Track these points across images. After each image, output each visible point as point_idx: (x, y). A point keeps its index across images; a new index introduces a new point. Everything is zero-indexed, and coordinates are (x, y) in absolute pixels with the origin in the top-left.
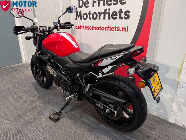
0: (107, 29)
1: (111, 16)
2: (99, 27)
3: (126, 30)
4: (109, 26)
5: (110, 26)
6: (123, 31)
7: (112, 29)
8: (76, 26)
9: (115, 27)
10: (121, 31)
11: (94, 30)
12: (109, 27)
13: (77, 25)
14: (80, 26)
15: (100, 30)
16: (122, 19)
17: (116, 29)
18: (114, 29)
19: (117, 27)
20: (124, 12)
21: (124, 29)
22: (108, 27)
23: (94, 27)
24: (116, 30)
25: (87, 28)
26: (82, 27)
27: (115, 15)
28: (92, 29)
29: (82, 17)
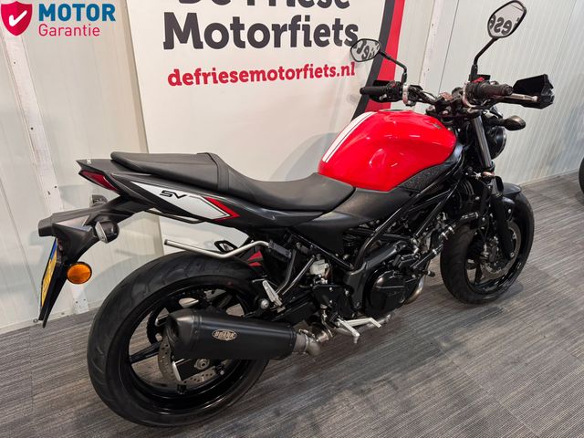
0: (302, 74)
1: (312, 38)
2: (277, 69)
3: (350, 71)
4: (307, 65)
5: (312, 65)
6: (343, 75)
7: (317, 73)
9: (326, 68)
11: (258, 80)
12: (309, 67)
13: (177, 71)
14: (193, 73)
15: (282, 78)
16: (341, 45)
17: (329, 72)
18: (321, 72)
19: (330, 66)
20: (344, 28)
21: (346, 71)
22: (306, 69)
23: (258, 73)
24: (326, 75)
25: (229, 78)
26: (206, 76)
27: (323, 35)
28: (252, 80)
29: (202, 39)
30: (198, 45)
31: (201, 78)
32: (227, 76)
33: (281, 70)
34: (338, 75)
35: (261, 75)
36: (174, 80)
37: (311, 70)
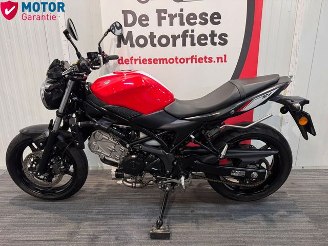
0: (190, 61)
1: (196, 41)
2: (174, 58)
3: (223, 60)
4: (193, 56)
5: (196, 56)
7: (200, 60)
8: (120, 59)
9: (206, 58)
11: (163, 63)
12: (195, 57)
13: (122, 58)
14: (129, 59)
15: (177, 63)
16: (216, 45)
17: (207, 60)
18: (202, 60)
19: (208, 57)
20: (218, 35)
21: (220, 60)
22: (192, 58)
23: (163, 60)
24: (206, 62)
25: (148, 62)
26: (136, 60)
27: (203, 40)
28: (160, 63)
29: (134, 43)
30: (132, 45)
31: (133, 61)
32: (146, 61)
33: (177, 58)
34: (214, 62)
35: (165, 61)
36: (121, 62)
37: (196, 59)
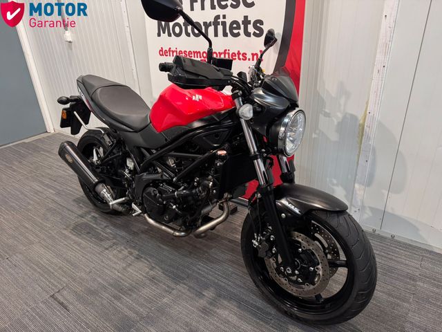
0: (222, 56)
1: (228, 31)
4: (226, 50)
5: (229, 50)
6: (253, 60)
8: (160, 51)
9: (239, 53)
10: (249, 60)
12: (227, 52)
13: (162, 48)
14: (168, 50)
16: (250, 36)
17: (241, 57)
18: (235, 55)
19: (242, 52)
20: (252, 23)
21: (255, 57)
22: (225, 53)
23: (197, 53)
24: (239, 59)
26: (173, 52)
27: (236, 28)
29: (171, 31)
30: (170, 35)
31: (171, 53)
35: (199, 55)
36: (161, 53)
37: (229, 54)
